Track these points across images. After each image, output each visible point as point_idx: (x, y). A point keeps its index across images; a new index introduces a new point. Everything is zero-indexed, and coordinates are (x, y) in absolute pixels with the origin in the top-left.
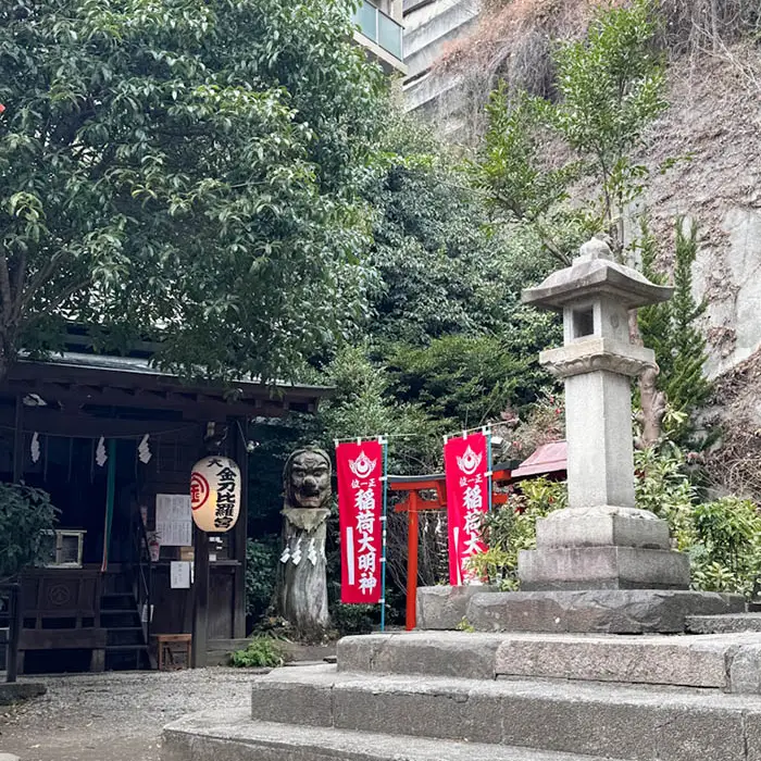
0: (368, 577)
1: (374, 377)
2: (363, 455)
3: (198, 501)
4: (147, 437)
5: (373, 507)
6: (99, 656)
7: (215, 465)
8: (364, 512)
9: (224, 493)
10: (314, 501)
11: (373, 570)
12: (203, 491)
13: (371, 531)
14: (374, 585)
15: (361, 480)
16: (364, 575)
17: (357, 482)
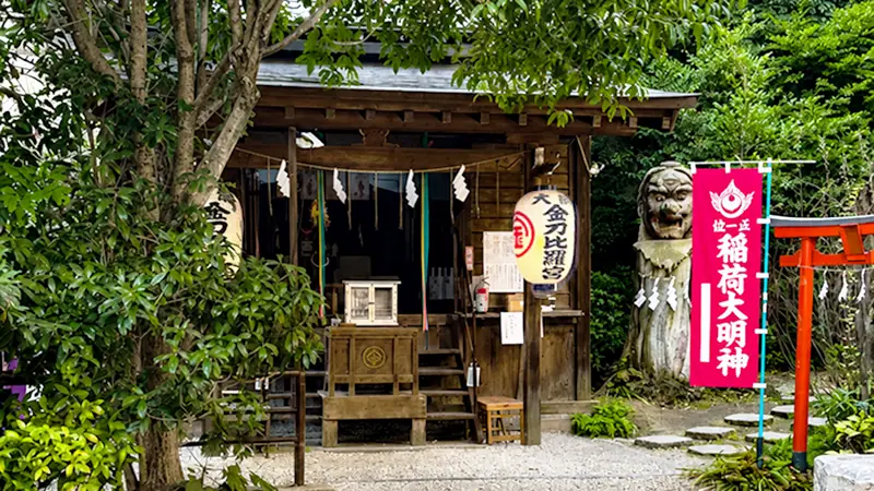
0: (733, 352)
1: (755, 67)
2: (732, 186)
3: (521, 247)
4: (463, 169)
5: (744, 260)
6: (419, 427)
7: (541, 201)
8: (731, 265)
9: (552, 236)
10: (676, 231)
11: (742, 343)
12: (527, 235)
13: (740, 291)
14: (744, 365)
15: (728, 221)
16: (727, 351)
17: (722, 223)
